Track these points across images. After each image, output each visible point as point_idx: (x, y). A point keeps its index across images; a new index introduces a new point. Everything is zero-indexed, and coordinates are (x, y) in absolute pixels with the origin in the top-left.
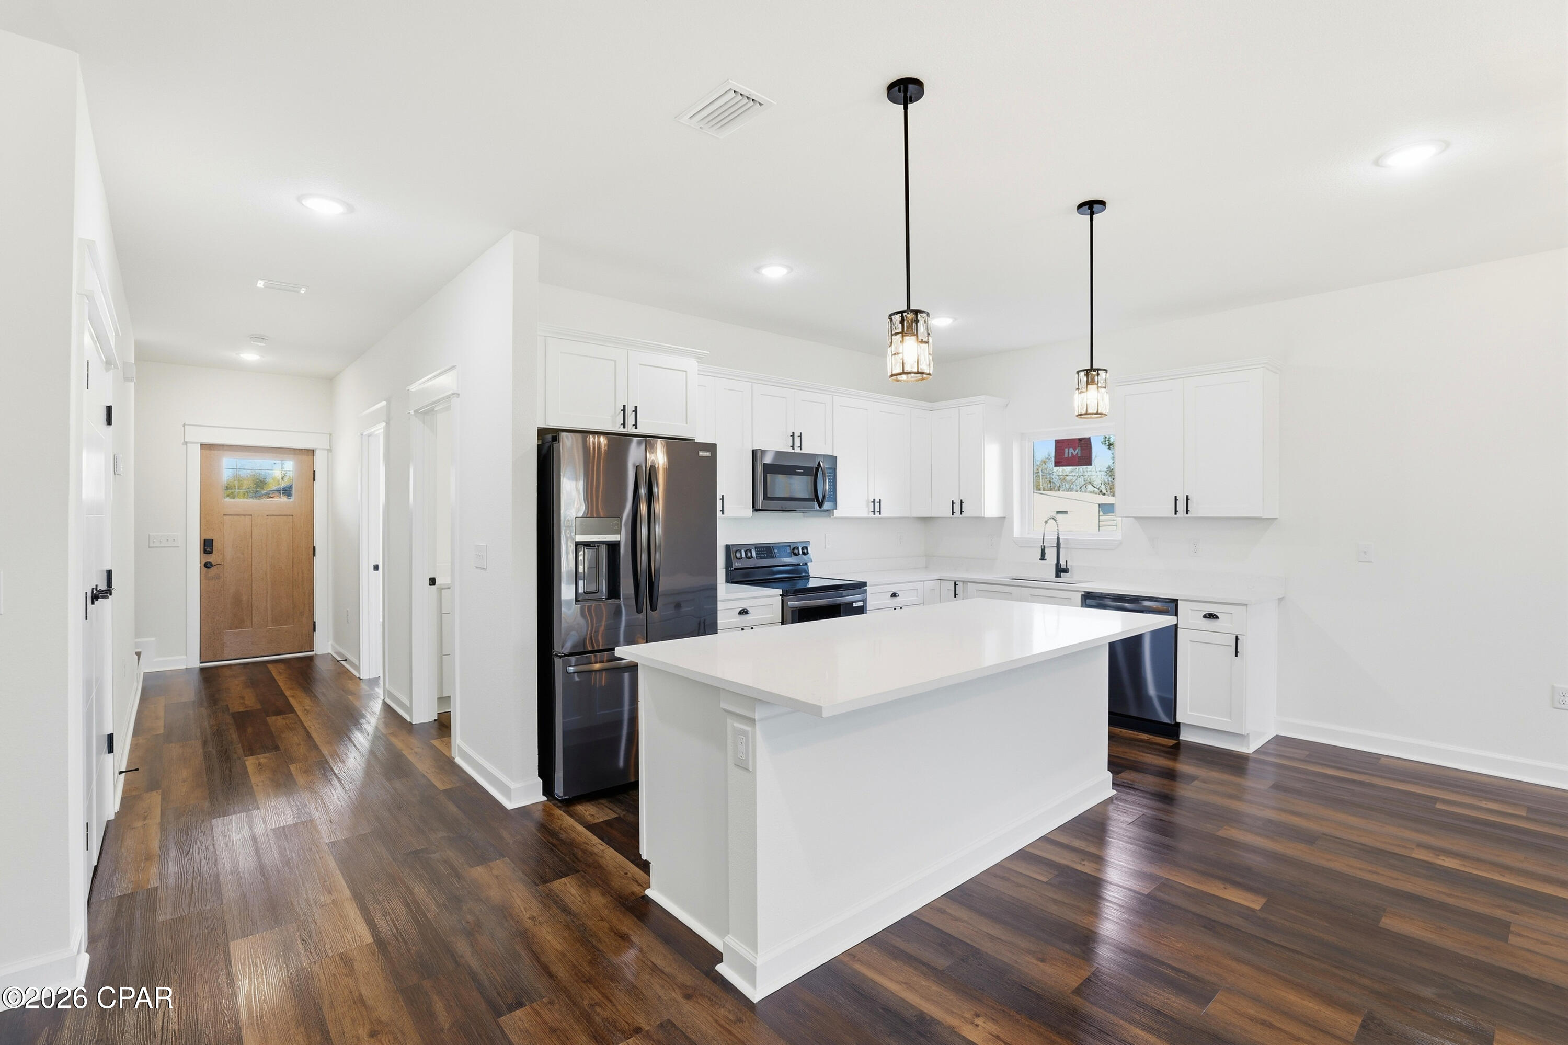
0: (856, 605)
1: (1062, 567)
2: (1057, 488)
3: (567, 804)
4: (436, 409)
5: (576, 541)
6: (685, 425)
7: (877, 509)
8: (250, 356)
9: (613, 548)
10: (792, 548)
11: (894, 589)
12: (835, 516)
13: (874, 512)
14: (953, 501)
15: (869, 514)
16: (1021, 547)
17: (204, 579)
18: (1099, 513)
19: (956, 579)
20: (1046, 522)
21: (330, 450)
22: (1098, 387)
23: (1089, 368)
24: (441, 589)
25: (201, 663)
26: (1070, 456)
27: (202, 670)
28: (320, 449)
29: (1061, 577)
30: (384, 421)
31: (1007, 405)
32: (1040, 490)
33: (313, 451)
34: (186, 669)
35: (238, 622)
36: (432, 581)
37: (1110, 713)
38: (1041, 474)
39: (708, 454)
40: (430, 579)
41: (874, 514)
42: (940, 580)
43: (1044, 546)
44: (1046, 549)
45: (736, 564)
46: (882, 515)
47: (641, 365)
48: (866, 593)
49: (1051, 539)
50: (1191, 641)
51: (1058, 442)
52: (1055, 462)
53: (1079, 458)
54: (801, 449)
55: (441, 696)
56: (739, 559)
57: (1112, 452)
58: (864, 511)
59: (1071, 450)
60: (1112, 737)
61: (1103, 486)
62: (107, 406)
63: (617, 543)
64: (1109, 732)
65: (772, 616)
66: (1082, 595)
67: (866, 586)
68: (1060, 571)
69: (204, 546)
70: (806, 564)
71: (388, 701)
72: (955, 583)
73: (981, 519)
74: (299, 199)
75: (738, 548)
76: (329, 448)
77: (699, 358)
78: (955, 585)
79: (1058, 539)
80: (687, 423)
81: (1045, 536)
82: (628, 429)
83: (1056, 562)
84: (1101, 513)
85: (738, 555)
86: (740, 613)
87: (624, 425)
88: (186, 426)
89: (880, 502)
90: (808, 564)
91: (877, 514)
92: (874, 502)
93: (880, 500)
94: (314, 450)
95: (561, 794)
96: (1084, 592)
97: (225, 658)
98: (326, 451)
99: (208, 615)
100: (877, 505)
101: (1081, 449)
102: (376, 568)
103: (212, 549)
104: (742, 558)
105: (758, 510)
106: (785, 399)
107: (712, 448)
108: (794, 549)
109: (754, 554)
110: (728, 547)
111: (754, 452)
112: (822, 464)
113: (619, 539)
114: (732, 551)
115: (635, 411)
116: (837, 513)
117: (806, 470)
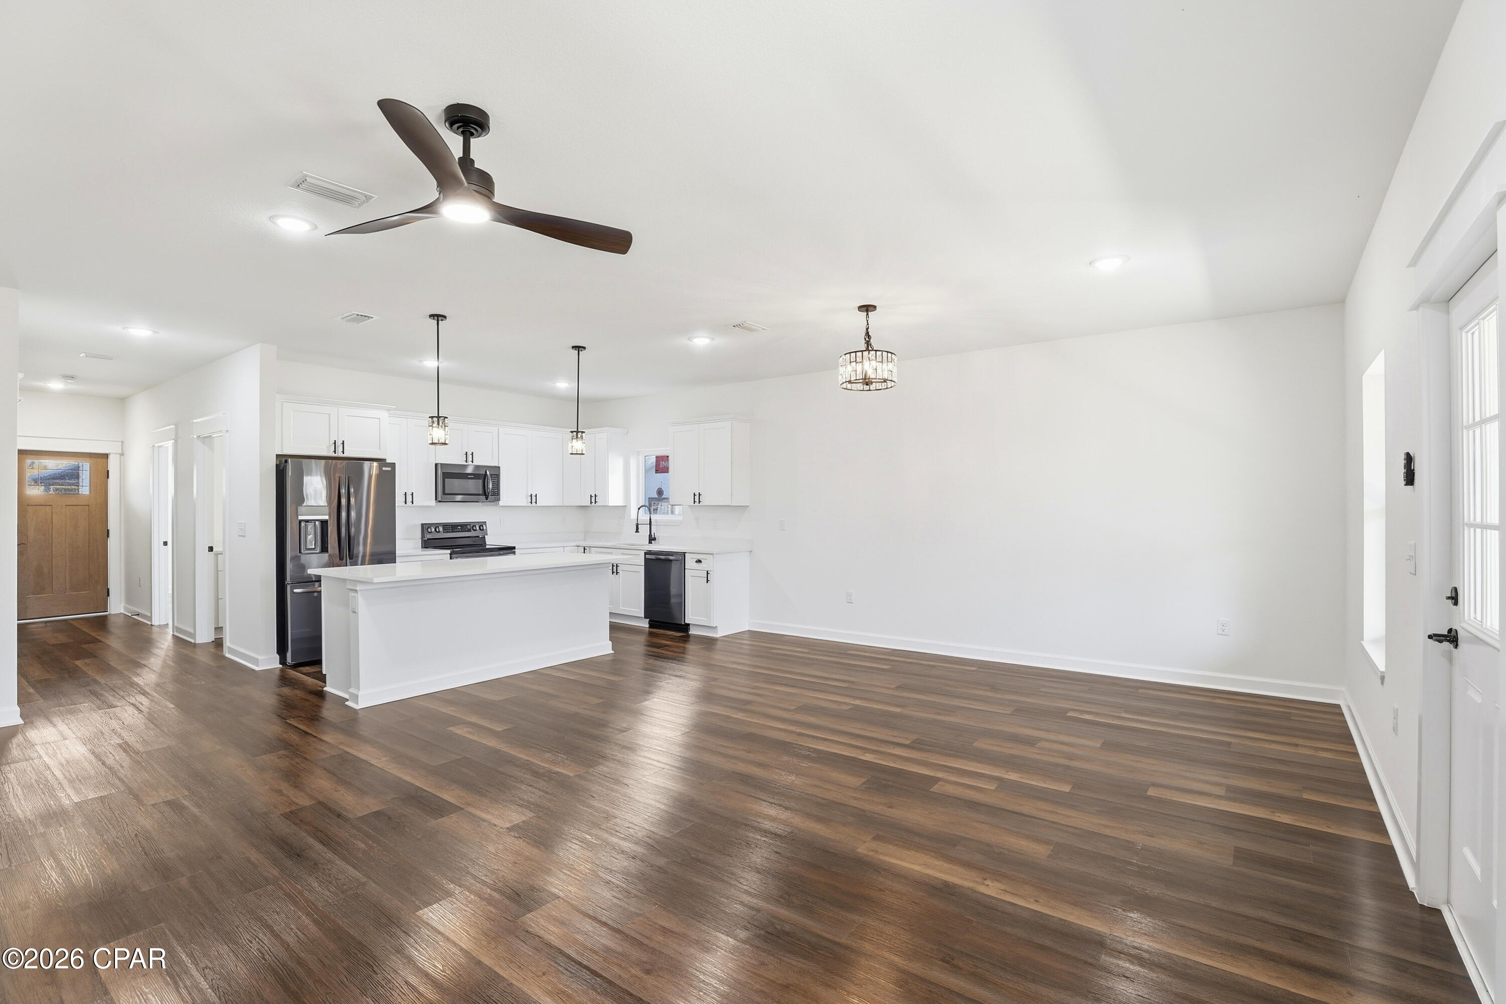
1: (652, 537)
3: (295, 667)
4: (213, 436)
5: (299, 519)
6: (379, 451)
7: (534, 501)
8: (56, 385)
9: (324, 523)
10: (472, 526)
12: (499, 505)
13: (531, 502)
14: (590, 495)
15: (527, 504)
19: (584, 546)
21: (122, 454)
24: (217, 554)
26: (663, 466)
27: (20, 625)
28: (113, 453)
29: (652, 543)
30: (173, 440)
31: (627, 433)
33: (105, 456)
35: (40, 589)
36: (211, 549)
39: (389, 469)
40: (209, 547)
41: (531, 504)
43: (638, 524)
45: (428, 536)
46: (538, 504)
47: (347, 416)
50: (691, 576)
51: (657, 457)
52: (656, 470)
54: (473, 463)
55: (217, 627)
56: (430, 533)
58: (524, 502)
63: (326, 521)
66: (645, 552)
67: (515, 549)
68: (651, 539)
71: (176, 634)
73: (608, 507)
75: (429, 525)
76: (121, 452)
77: (389, 411)
78: (584, 549)
79: (650, 519)
81: (638, 517)
82: (338, 454)
83: (649, 534)
85: (429, 530)
87: (335, 452)
91: (534, 504)
92: (531, 496)
93: (536, 495)
94: (107, 454)
95: (290, 662)
96: (646, 550)
97: (38, 616)
98: (119, 456)
100: (534, 498)
101: (664, 463)
102: (165, 543)
104: (432, 532)
105: (440, 501)
106: (461, 431)
107: (393, 465)
108: (473, 526)
109: (441, 529)
110: (422, 525)
111: (436, 465)
112: (488, 472)
113: (328, 518)
114: (425, 527)
115: (343, 443)
116: (501, 503)
117: (475, 476)
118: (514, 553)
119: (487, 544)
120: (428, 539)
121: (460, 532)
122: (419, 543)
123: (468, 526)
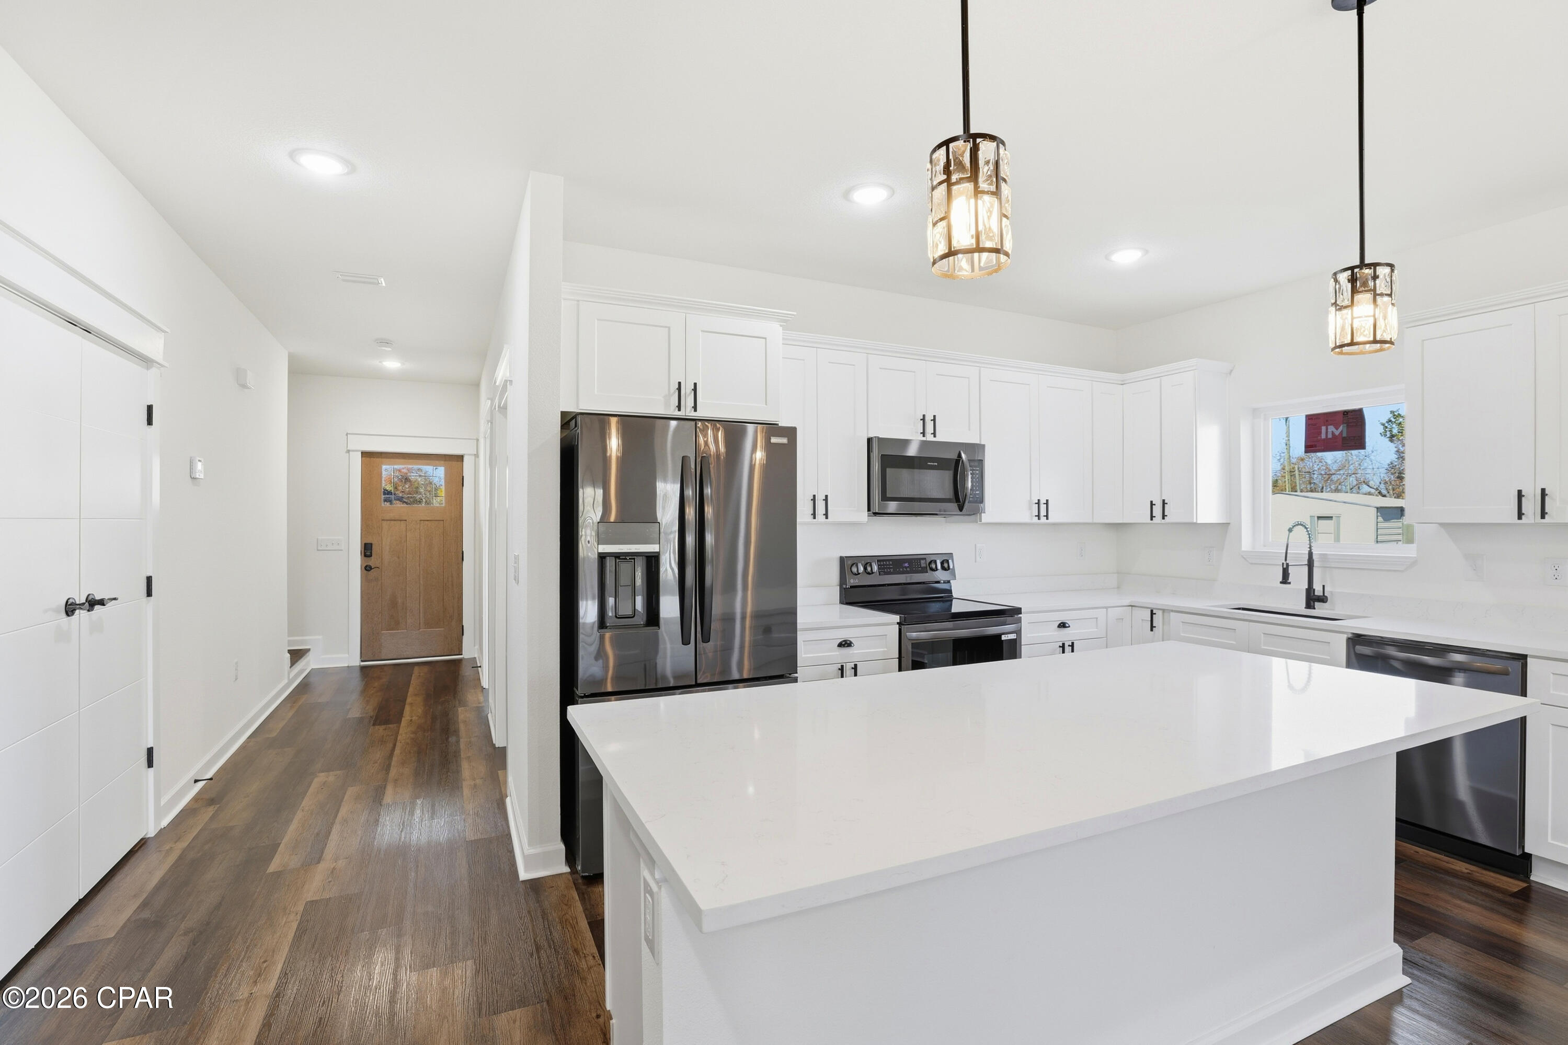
0: (1006, 638)
1: (1316, 594)
2: (1319, 489)
5: (599, 551)
6: (765, 406)
7: (1043, 512)
8: (392, 364)
9: (652, 561)
10: (928, 561)
11: (1063, 617)
12: (983, 521)
13: (1038, 516)
14: (1151, 502)
15: (1032, 519)
16: (1252, 564)
17: (365, 581)
18: (1377, 519)
19: (1152, 606)
20: (1290, 530)
21: (476, 456)
22: (1375, 295)
23: (1357, 263)
25: (362, 661)
26: (1330, 436)
27: (363, 668)
28: (467, 454)
31: (1231, 371)
32: (1296, 491)
33: (460, 458)
34: (348, 667)
35: (395, 623)
37: (1397, 820)
38: (1297, 473)
39: (784, 441)
41: (1039, 519)
42: (1132, 606)
43: (1288, 565)
44: (1290, 568)
45: (852, 581)
46: (1051, 520)
47: (703, 331)
48: (1021, 622)
49: (1299, 552)
51: (1311, 417)
53: (1344, 439)
54: (935, 436)
56: (856, 574)
57: (1396, 445)
58: (1026, 515)
59: (1331, 428)
60: (1400, 859)
61: (1382, 486)
62: (148, 406)
63: (657, 555)
64: (1397, 852)
65: (886, 649)
66: (1348, 639)
67: (1021, 614)
68: (1312, 599)
69: (365, 550)
70: (949, 582)
72: (1152, 611)
73: (1193, 526)
74: (292, 155)
75: (855, 560)
76: (476, 453)
77: (785, 321)
78: (1152, 614)
79: (1310, 554)
80: (766, 404)
81: (1289, 549)
82: (684, 411)
83: (1306, 587)
84: (1380, 519)
85: (854, 570)
86: (840, 645)
87: (678, 407)
88: (348, 435)
89: (1047, 503)
90: (951, 581)
91: (1043, 519)
92: (1038, 503)
93: (1047, 501)
94: (462, 456)
96: (1353, 634)
97: (383, 658)
98: (473, 457)
99: (368, 616)
100: (1043, 507)
101: (1347, 426)
103: (371, 553)
104: (859, 574)
105: (875, 514)
106: (914, 373)
107: (791, 433)
108: (930, 563)
109: (875, 568)
110: (842, 560)
111: (869, 441)
112: (963, 456)
113: (657, 550)
114: (846, 564)
115: (695, 390)
116: (985, 518)
117: (941, 464)
119: (954, 596)
120: (852, 587)
121: (906, 572)
122: (835, 593)
123: (923, 562)
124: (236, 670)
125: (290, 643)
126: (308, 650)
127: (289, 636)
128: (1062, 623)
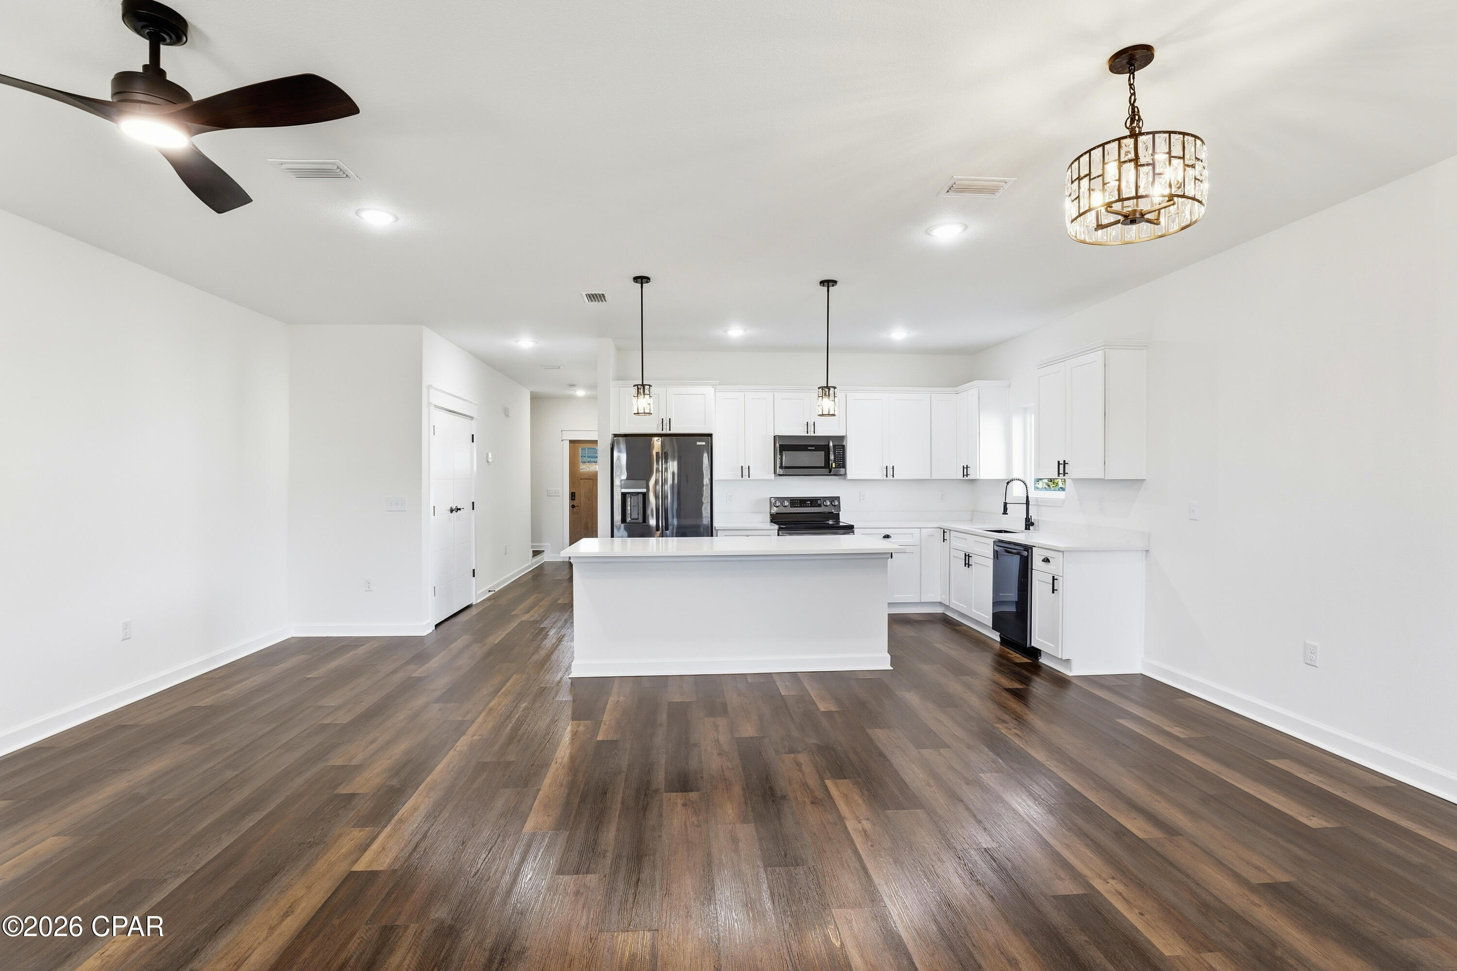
1: (1030, 521)
5: (622, 492)
6: (704, 425)
8: (582, 393)
9: (644, 495)
10: (822, 501)
11: (887, 532)
12: (848, 479)
13: (886, 475)
14: (964, 467)
15: (882, 477)
17: (572, 514)
19: (946, 528)
29: (1029, 529)
31: (1009, 385)
39: (704, 443)
41: (887, 477)
42: (940, 528)
43: (1006, 503)
44: (1008, 505)
45: (776, 512)
46: (897, 477)
47: (676, 394)
50: (1038, 580)
54: (814, 433)
56: (776, 507)
66: (994, 542)
67: (854, 528)
68: (1029, 524)
69: (571, 496)
70: (837, 513)
75: (777, 499)
77: (714, 385)
78: (944, 532)
79: (1027, 497)
82: (665, 431)
83: (1025, 517)
85: (776, 504)
87: (663, 429)
88: (562, 431)
90: (838, 511)
91: (889, 477)
92: (886, 468)
93: (894, 467)
103: (575, 498)
104: (779, 506)
105: (779, 475)
106: (802, 400)
107: (707, 439)
108: (824, 502)
109: (786, 503)
110: (770, 498)
111: (774, 437)
112: (832, 443)
113: (645, 491)
114: (772, 501)
115: (670, 421)
116: (849, 476)
117: (818, 448)
118: (853, 532)
119: (841, 521)
121: (810, 507)
122: (767, 517)
123: (819, 501)
124: (506, 549)
125: (532, 547)
126: (544, 551)
127: (532, 543)
128: (887, 535)
